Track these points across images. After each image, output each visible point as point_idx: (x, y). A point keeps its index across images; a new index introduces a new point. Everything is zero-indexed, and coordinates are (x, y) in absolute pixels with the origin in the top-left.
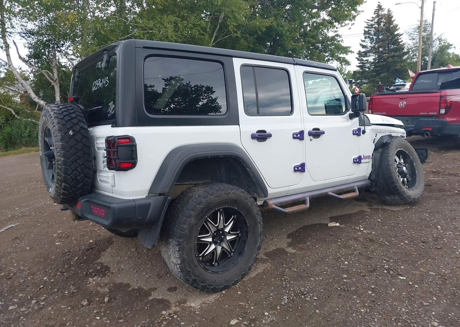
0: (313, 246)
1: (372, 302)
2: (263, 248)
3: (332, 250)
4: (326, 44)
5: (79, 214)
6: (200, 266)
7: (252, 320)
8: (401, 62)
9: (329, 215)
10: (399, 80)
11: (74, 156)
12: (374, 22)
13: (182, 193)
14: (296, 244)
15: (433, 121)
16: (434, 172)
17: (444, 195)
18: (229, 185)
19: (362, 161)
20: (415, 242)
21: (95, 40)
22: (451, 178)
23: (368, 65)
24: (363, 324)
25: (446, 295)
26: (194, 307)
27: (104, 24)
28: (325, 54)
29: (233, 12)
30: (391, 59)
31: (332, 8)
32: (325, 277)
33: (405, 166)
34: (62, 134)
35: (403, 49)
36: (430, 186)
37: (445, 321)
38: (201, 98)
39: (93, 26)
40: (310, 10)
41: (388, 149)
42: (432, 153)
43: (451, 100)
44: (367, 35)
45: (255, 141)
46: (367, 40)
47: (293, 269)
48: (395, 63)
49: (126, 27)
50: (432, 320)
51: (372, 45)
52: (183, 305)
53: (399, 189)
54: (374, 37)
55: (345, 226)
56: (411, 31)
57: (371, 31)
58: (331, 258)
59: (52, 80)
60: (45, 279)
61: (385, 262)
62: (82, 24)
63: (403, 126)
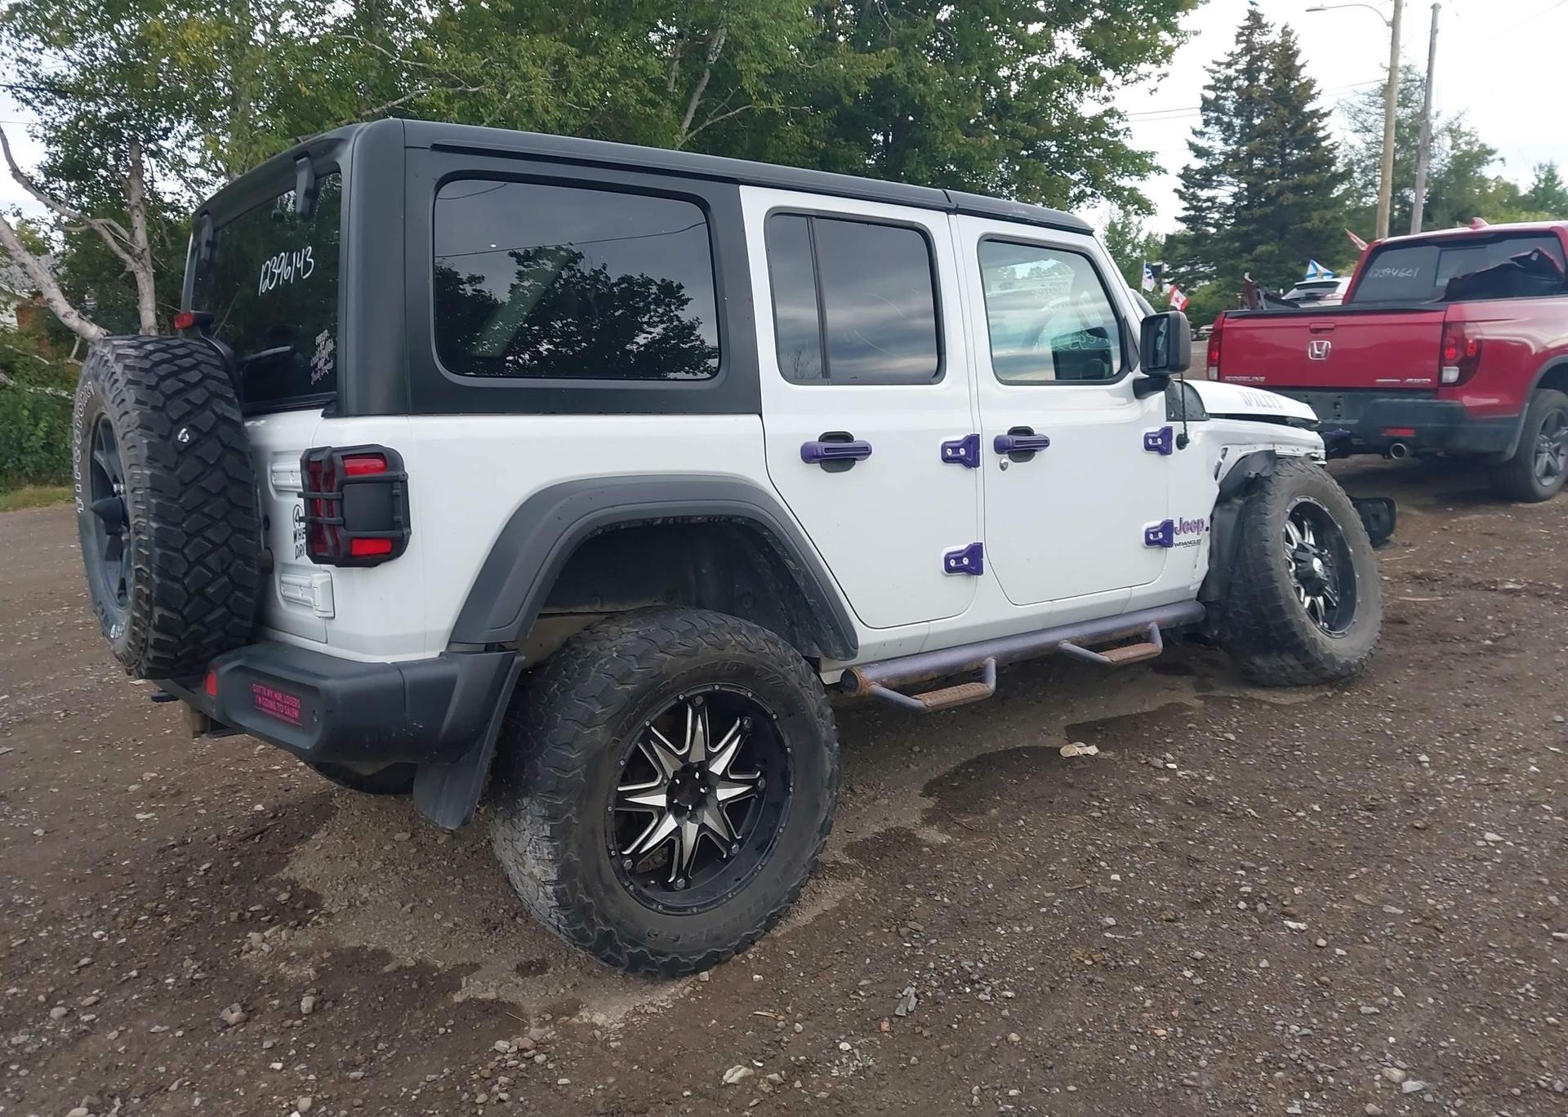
0: (1008, 821)
1: (1192, 1006)
2: (843, 827)
3: (1071, 835)
4: (1073, 142)
5: (214, 713)
6: (626, 888)
7: (797, 1069)
8: (1326, 208)
9: (1065, 719)
10: (1316, 269)
11: (194, 516)
12: (1237, 71)
13: (566, 644)
14: (952, 815)
15: (1417, 406)
16: (1417, 577)
17: (1445, 654)
18: (726, 617)
19: (1176, 539)
20: (1344, 807)
21: (278, 117)
22: (1473, 595)
23: (1217, 216)
24: (1160, 1077)
25: (1434, 982)
26: (603, 1026)
27: (310, 61)
28: (1069, 175)
29: (755, 26)
30: (1291, 196)
31: (1095, 19)
32: (1045, 923)
33: (1320, 557)
34: (153, 440)
35: (1332, 162)
36: (1402, 622)
37: (1426, 1064)
38: (646, 319)
39: (272, 69)
40: (1020, 24)
41: (1262, 499)
42: (1415, 512)
43: (1479, 337)
44: (1212, 115)
45: (816, 469)
46: (1213, 130)
47: (938, 898)
48: (1303, 208)
49: (389, 73)
50: (1386, 1061)
51: (1229, 148)
52: (566, 1018)
53: (1299, 634)
54: (1234, 120)
55: (1116, 756)
56: (1357, 101)
57: (1226, 99)
58: (1064, 860)
59: (129, 253)
60: (96, 935)
61: (1243, 873)
62: (234, 61)
63: (1316, 422)
